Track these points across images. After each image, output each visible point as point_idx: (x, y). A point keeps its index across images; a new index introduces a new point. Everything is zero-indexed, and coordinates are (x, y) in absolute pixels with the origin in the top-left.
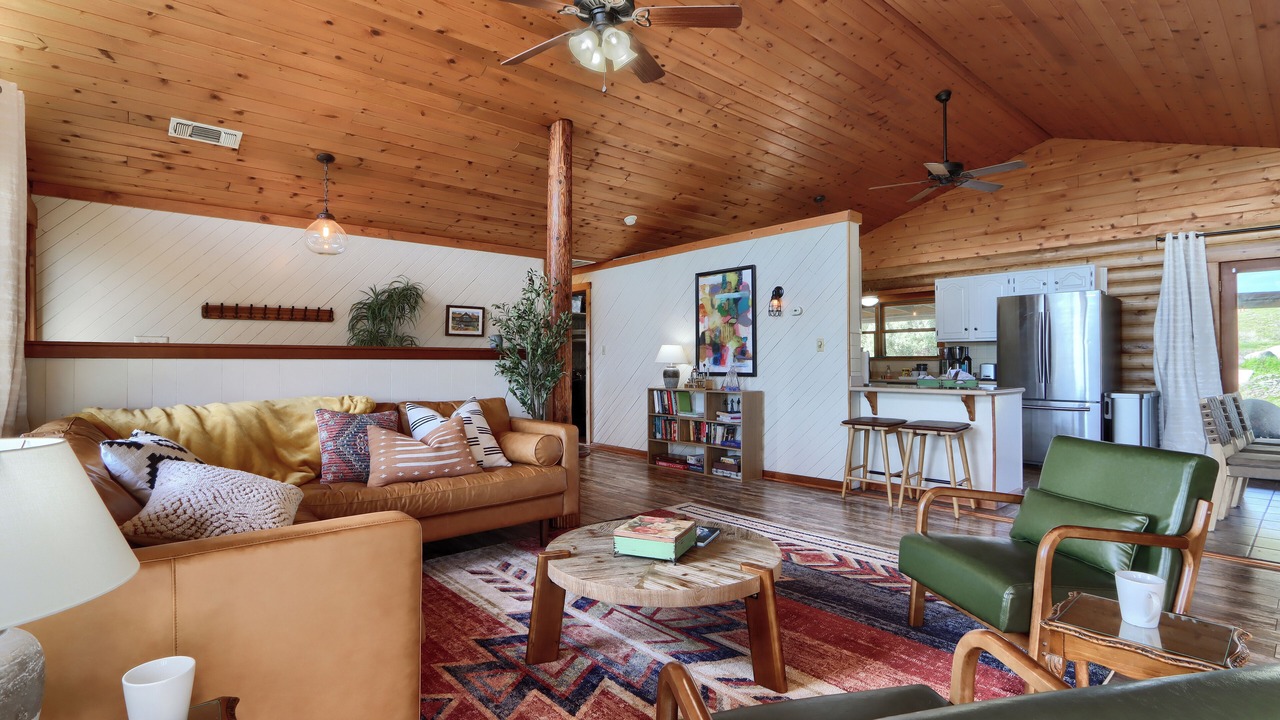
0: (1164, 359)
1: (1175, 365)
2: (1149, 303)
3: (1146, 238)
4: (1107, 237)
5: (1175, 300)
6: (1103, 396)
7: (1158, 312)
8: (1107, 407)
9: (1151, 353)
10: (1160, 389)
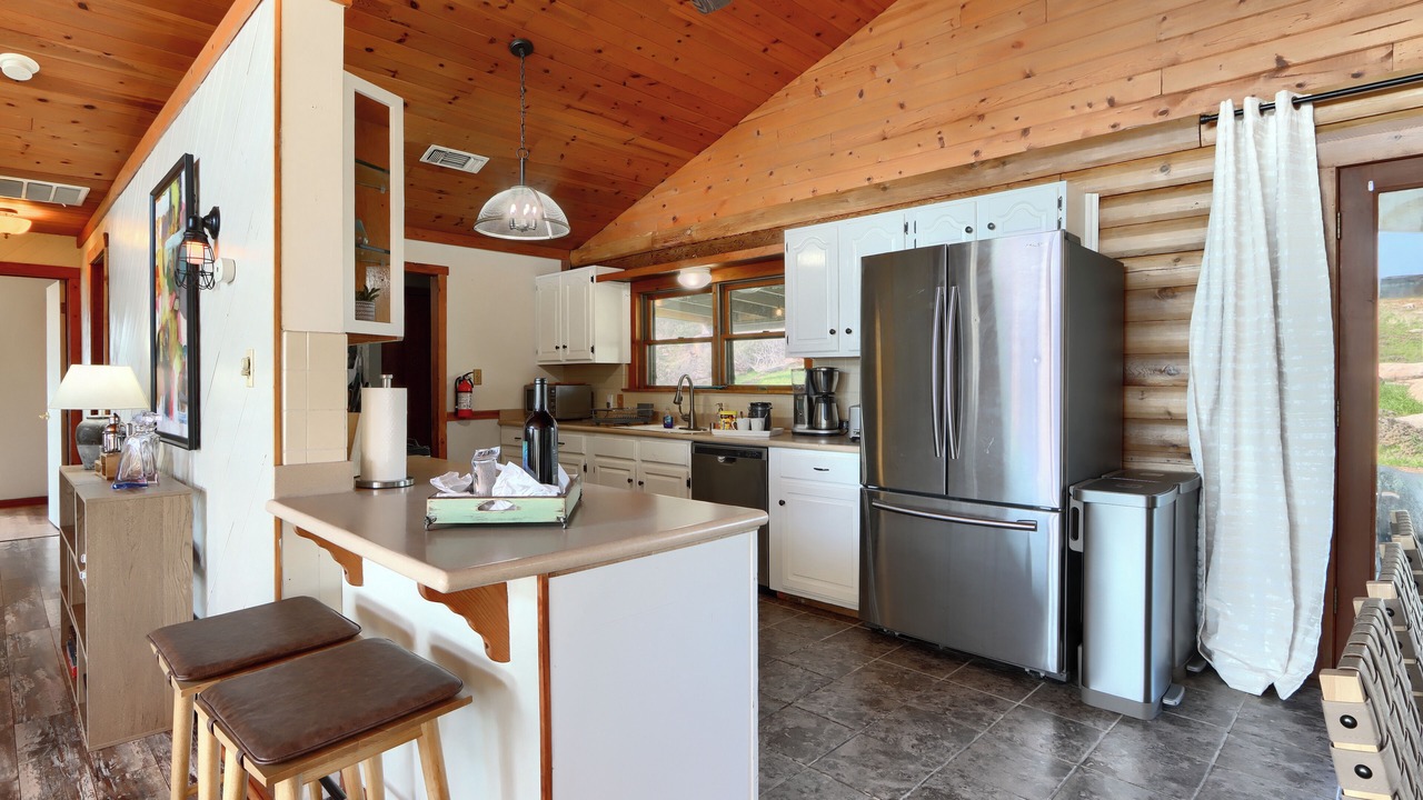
0: (1211, 398)
1: (1236, 414)
2: (1183, 271)
3: (1180, 124)
4: (1101, 127)
5: (1239, 263)
6: (1065, 496)
7: (1201, 290)
8: (1074, 521)
9: (1182, 386)
10: (1200, 470)
